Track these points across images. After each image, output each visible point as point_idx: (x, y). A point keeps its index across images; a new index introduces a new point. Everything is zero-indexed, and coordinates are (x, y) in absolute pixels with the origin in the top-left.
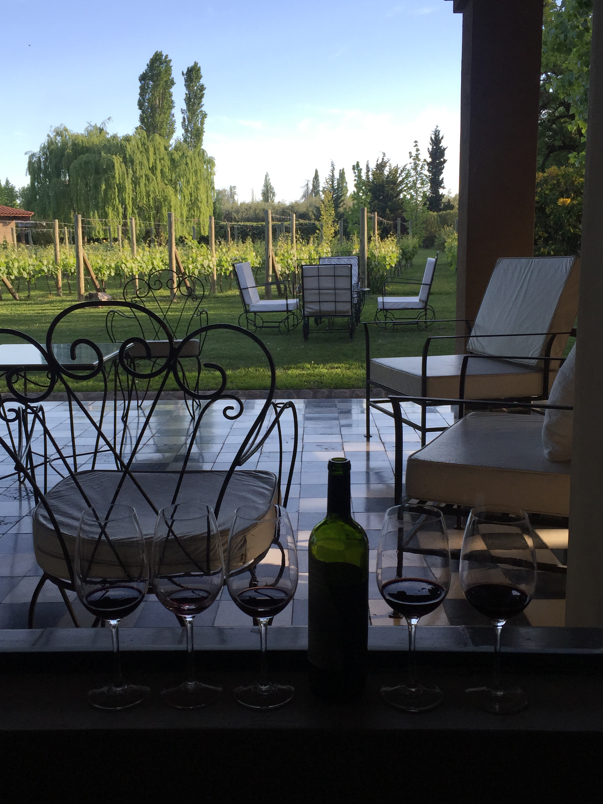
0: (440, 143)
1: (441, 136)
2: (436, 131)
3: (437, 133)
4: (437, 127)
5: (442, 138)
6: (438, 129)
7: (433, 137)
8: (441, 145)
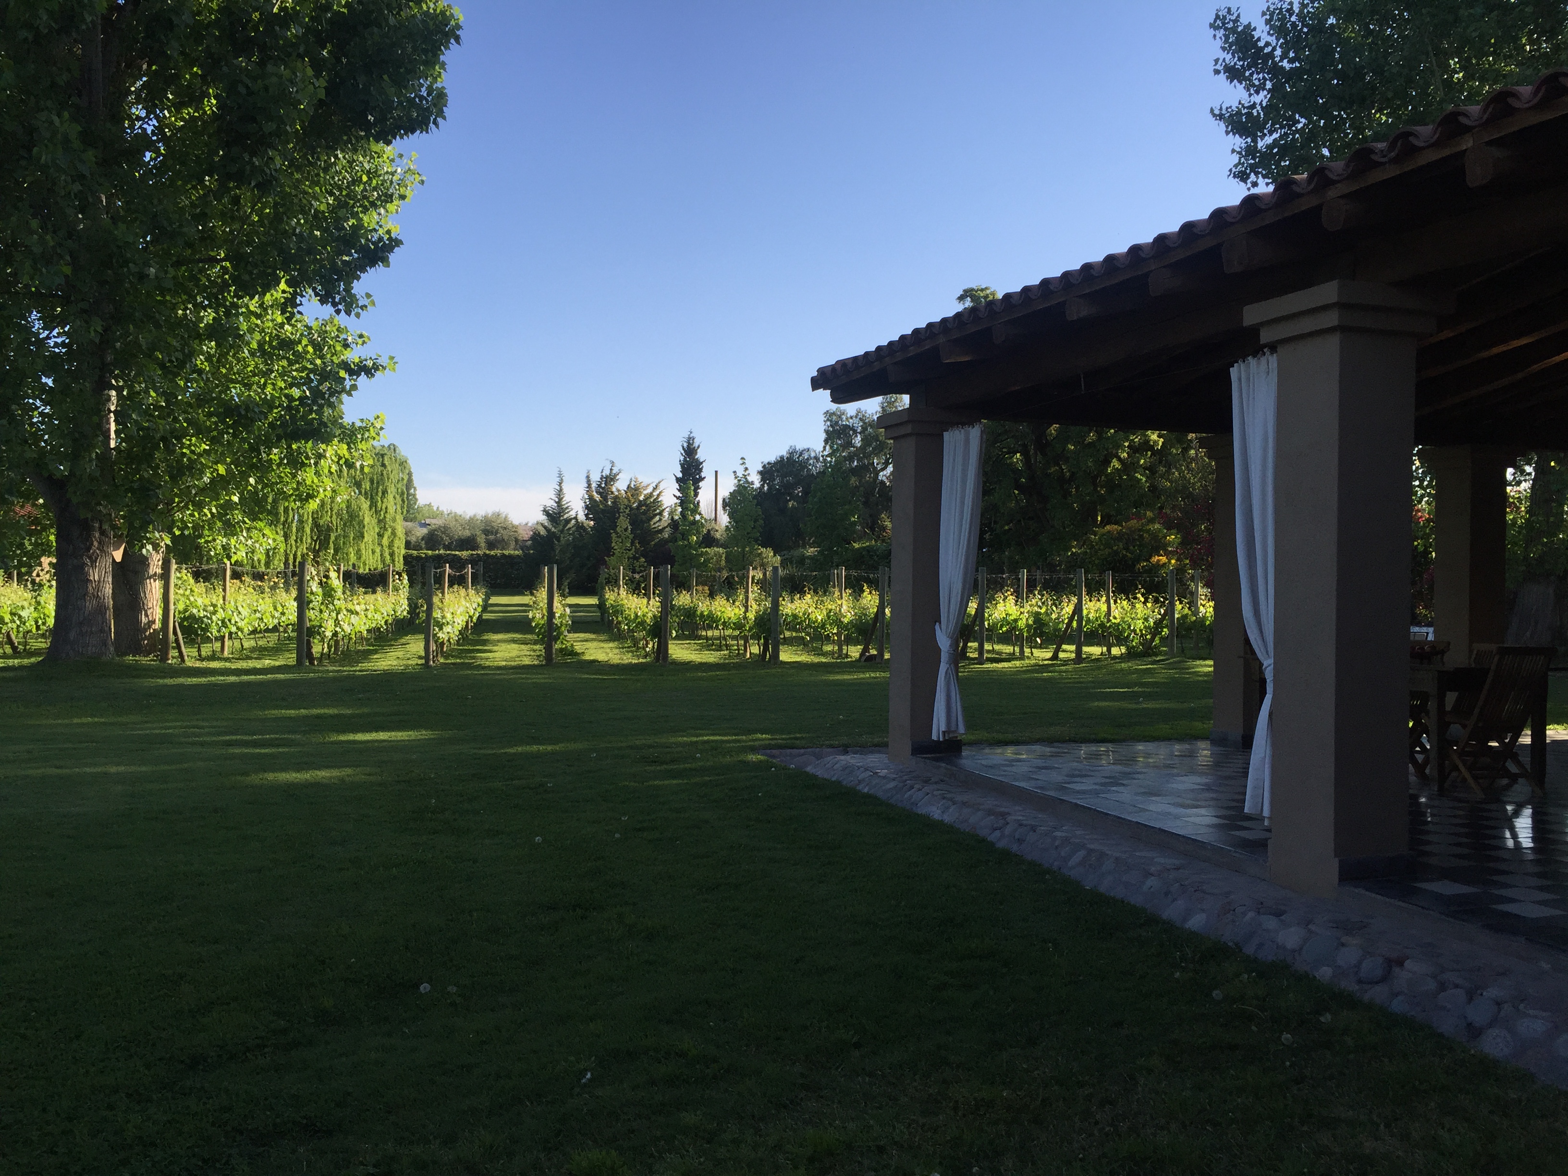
0: (696, 454)
1: (696, 445)
2: (689, 438)
3: (690, 441)
4: (691, 432)
5: (699, 447)
6: (692, 435)
7: (685, 445)
8: (696, 457)
